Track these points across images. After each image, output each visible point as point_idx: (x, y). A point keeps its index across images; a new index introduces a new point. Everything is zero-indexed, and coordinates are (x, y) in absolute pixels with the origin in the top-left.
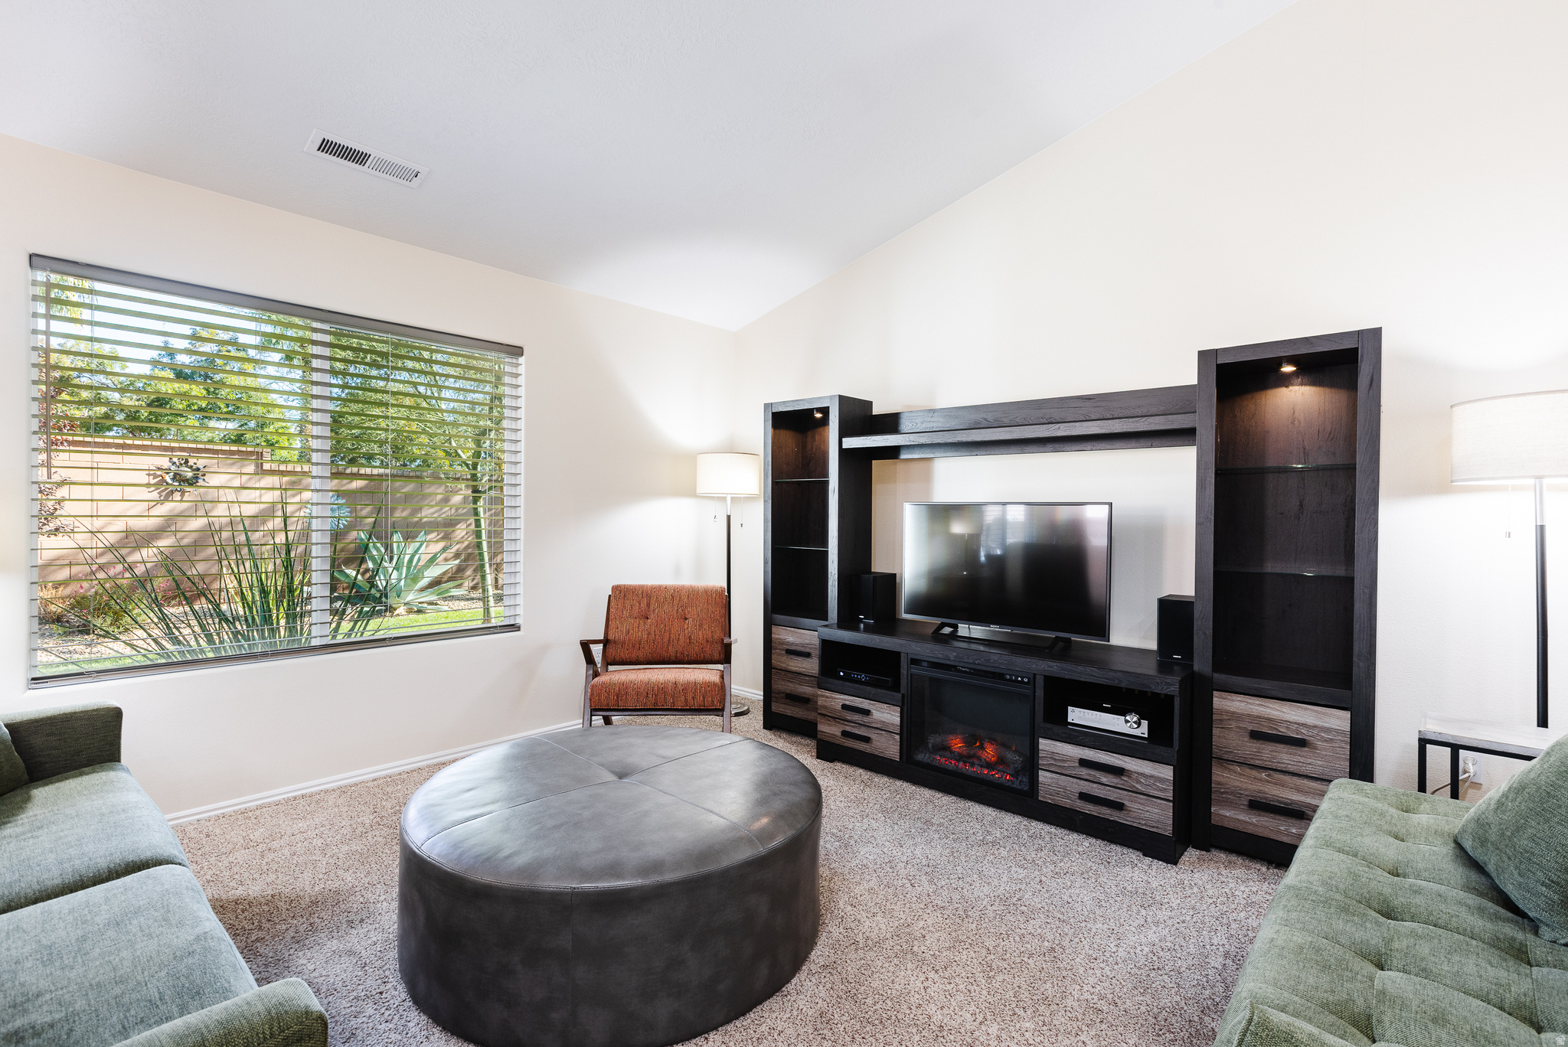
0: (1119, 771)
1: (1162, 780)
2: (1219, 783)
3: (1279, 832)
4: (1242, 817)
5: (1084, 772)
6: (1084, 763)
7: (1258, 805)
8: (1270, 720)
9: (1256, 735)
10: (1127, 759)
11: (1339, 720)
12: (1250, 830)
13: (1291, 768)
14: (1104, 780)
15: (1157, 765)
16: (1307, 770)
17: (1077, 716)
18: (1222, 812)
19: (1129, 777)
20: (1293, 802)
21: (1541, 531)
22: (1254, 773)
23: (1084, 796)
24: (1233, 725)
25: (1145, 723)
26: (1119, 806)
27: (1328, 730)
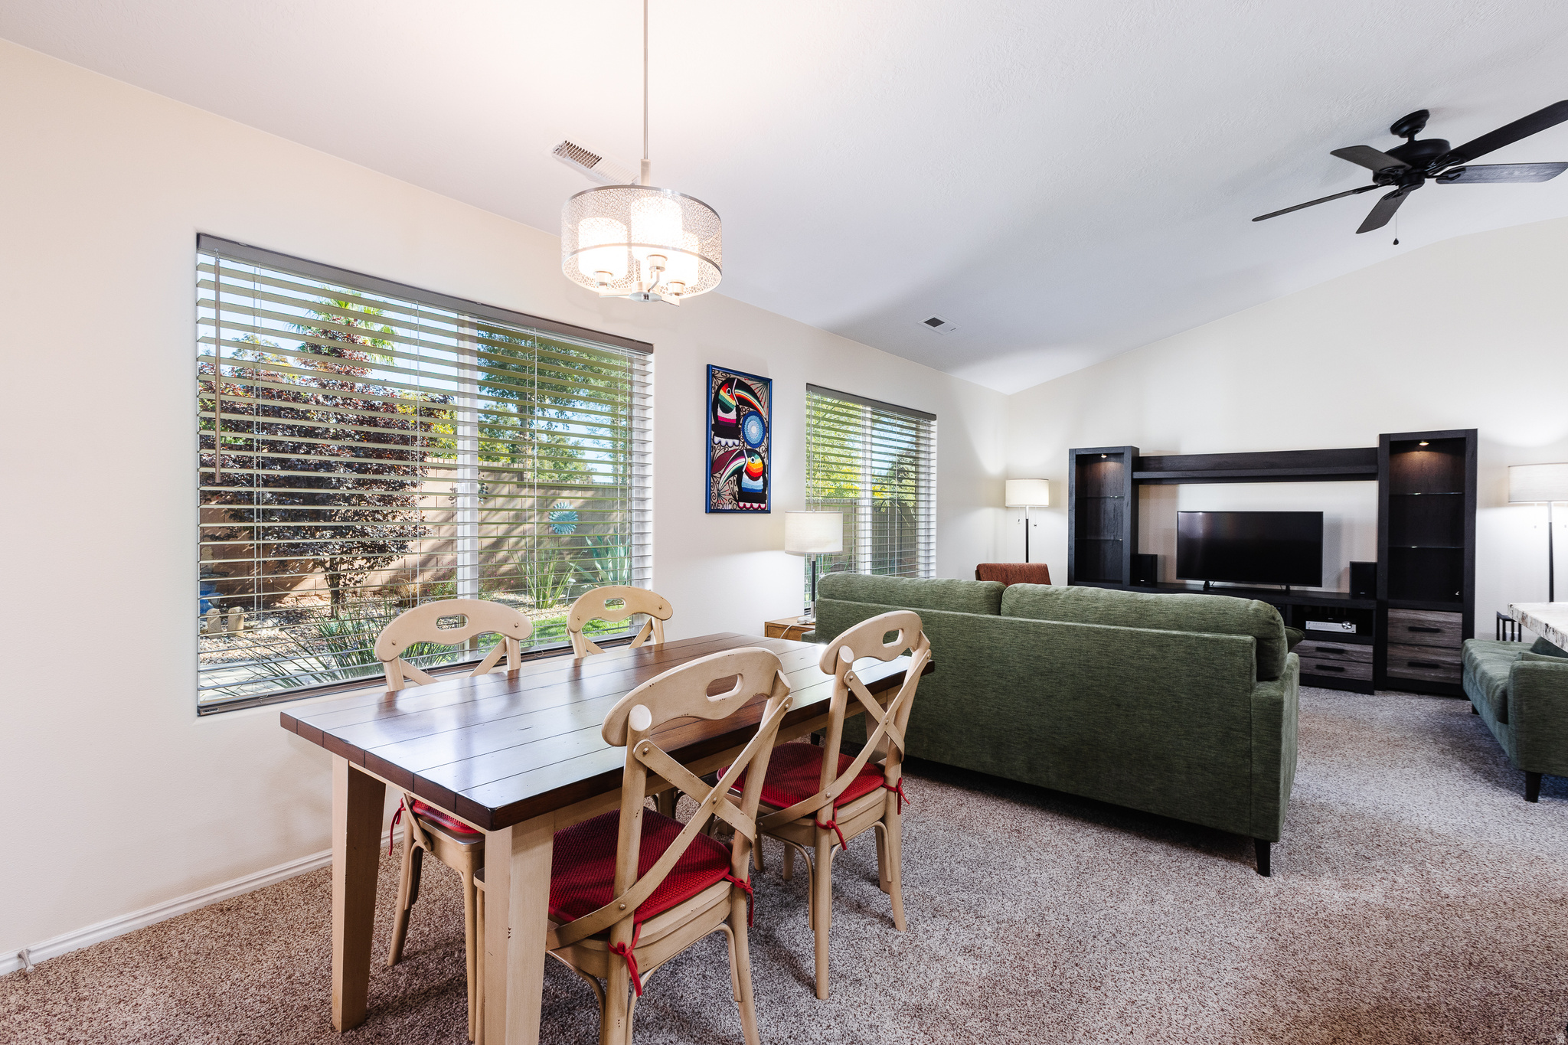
0: (1341, 652)
1: (1366, 653)
2: (1392, 655)
3: (1425, 676)
4: (1405, 671)
5: (1319, 654)
6: (1319, 649)
7: (1413, 664)
8: (1420, 621)
9: (1412, 629)
10: (1346, 645)
11: (1457, 618)
12: (1409, 677)
13: (1431, 644)
14: (1332, 657)
15: (1364, 646)
16: (1440, 643)
17: (1311, 625)
18: (1393, 670)
19: (1347, 654)
20: (1433, 660)
21: (1551, 524)
22: (1411, 648)
23: (1319, 667)
24: (1400, 625)
25: (1354, 626)
26: (1341, 670)
27: (1451, 623)
